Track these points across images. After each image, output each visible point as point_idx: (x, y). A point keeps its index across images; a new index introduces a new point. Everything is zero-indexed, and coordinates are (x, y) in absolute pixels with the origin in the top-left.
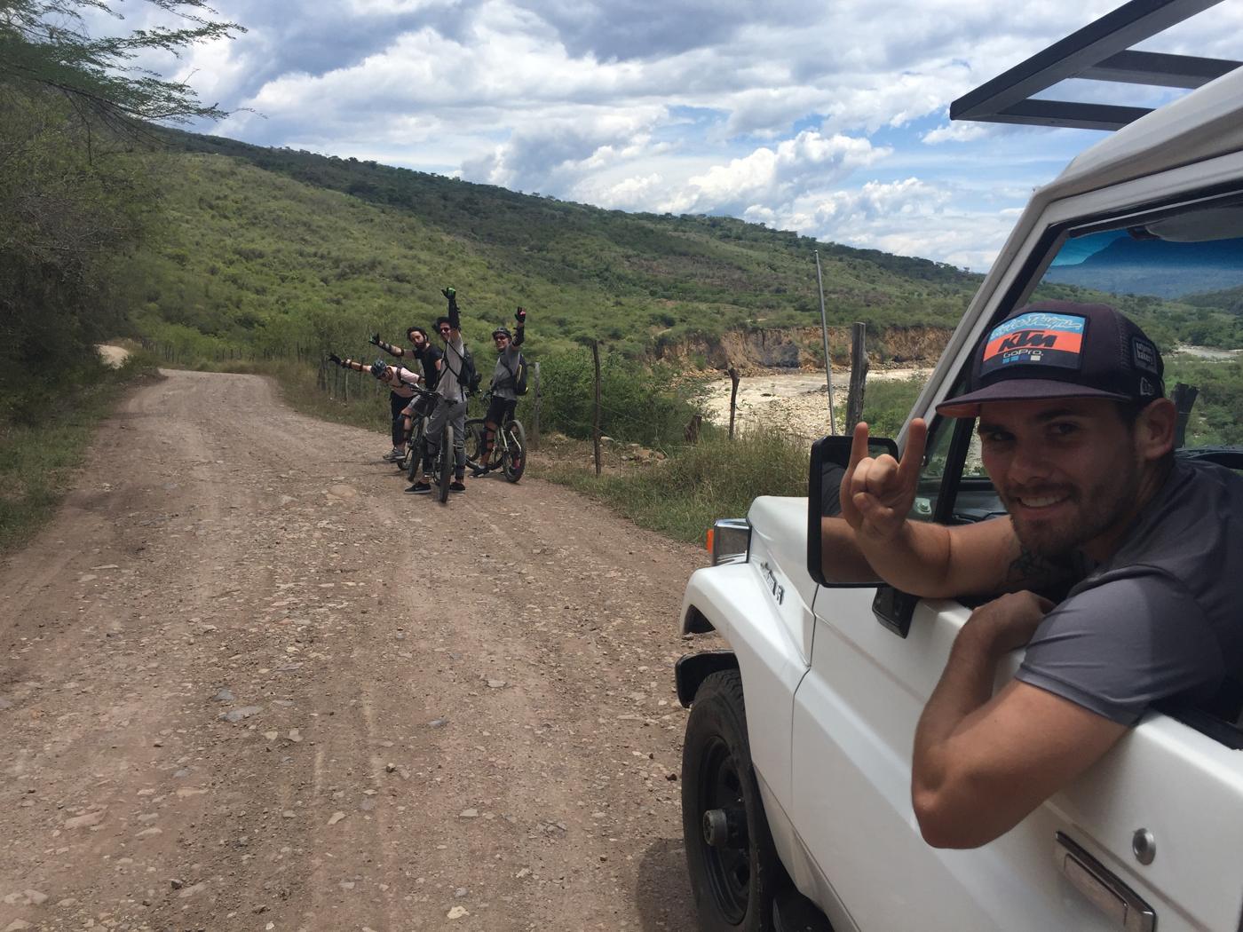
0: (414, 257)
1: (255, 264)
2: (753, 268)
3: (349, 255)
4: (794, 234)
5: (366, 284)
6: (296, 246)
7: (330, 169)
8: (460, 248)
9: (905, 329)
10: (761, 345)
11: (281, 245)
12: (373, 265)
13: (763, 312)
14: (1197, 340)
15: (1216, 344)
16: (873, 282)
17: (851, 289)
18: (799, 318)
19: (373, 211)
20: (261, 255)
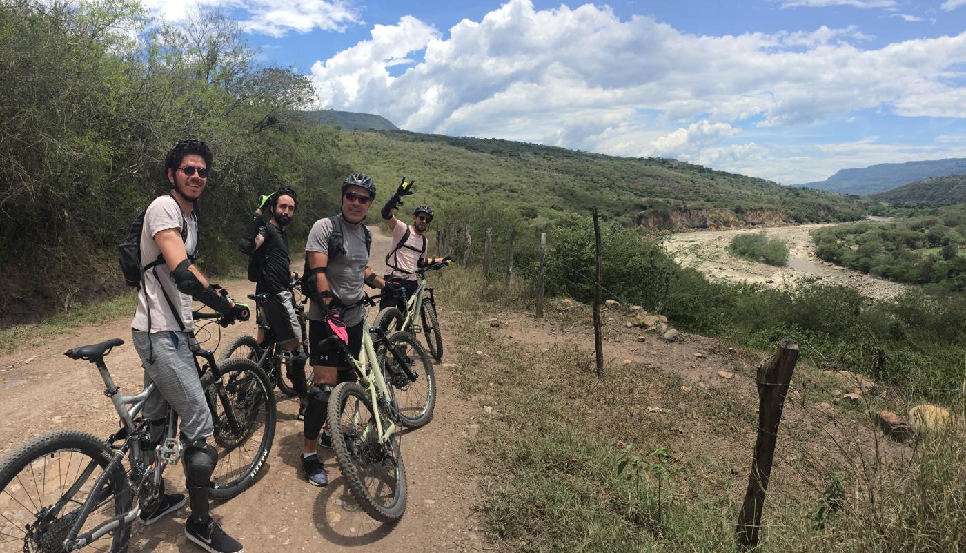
0: (520, 181)
1: (447, 188)
2: (684, 182)
3: (489, 182)
4: (702, 166)
5: (497, 194)
6: (466, 179)
7: (483, 144)
8: (542, 176)
9: (756, 210)
10: (689, 218)
11: (459, 179)
12: (500, 185)
13: (689, 202)
14: (875, 214)
15: (883, 215)
16: (740, 189)
17: (730, 192)
18: (707, 205)
19: (502, 161)
20: (450, 184)
